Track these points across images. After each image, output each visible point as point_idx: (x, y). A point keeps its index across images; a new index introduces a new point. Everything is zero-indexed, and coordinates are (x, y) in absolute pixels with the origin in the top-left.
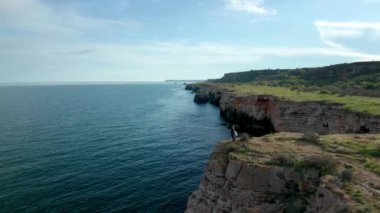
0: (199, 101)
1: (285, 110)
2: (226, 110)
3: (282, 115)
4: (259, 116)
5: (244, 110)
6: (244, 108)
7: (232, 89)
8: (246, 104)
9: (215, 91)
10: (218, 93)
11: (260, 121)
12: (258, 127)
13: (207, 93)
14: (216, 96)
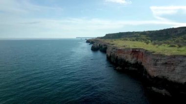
0: (94, 49)
1: (157, 61)
2: (111, 56)
3: (155, 65)
4: (132, 61)
5: (123, 57)
6: (123, 56)
7: (112, 43)
8: (124, 53)
9: (102, 44)
10: (105, 45)
11: (134, 64)
12: (133, 69)
13: (98, 45)
14: (103, 47)
